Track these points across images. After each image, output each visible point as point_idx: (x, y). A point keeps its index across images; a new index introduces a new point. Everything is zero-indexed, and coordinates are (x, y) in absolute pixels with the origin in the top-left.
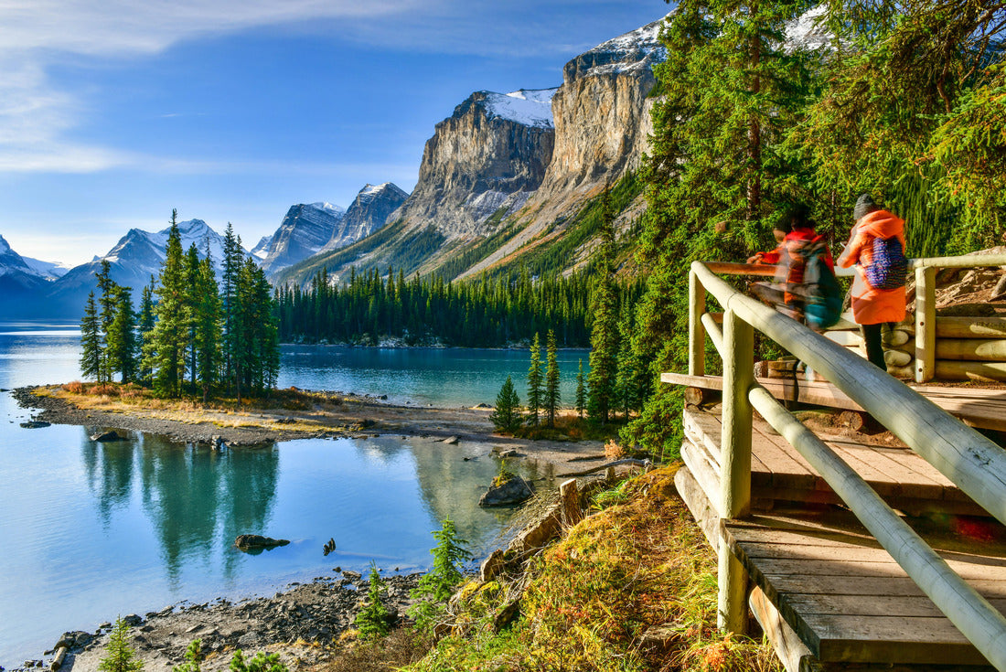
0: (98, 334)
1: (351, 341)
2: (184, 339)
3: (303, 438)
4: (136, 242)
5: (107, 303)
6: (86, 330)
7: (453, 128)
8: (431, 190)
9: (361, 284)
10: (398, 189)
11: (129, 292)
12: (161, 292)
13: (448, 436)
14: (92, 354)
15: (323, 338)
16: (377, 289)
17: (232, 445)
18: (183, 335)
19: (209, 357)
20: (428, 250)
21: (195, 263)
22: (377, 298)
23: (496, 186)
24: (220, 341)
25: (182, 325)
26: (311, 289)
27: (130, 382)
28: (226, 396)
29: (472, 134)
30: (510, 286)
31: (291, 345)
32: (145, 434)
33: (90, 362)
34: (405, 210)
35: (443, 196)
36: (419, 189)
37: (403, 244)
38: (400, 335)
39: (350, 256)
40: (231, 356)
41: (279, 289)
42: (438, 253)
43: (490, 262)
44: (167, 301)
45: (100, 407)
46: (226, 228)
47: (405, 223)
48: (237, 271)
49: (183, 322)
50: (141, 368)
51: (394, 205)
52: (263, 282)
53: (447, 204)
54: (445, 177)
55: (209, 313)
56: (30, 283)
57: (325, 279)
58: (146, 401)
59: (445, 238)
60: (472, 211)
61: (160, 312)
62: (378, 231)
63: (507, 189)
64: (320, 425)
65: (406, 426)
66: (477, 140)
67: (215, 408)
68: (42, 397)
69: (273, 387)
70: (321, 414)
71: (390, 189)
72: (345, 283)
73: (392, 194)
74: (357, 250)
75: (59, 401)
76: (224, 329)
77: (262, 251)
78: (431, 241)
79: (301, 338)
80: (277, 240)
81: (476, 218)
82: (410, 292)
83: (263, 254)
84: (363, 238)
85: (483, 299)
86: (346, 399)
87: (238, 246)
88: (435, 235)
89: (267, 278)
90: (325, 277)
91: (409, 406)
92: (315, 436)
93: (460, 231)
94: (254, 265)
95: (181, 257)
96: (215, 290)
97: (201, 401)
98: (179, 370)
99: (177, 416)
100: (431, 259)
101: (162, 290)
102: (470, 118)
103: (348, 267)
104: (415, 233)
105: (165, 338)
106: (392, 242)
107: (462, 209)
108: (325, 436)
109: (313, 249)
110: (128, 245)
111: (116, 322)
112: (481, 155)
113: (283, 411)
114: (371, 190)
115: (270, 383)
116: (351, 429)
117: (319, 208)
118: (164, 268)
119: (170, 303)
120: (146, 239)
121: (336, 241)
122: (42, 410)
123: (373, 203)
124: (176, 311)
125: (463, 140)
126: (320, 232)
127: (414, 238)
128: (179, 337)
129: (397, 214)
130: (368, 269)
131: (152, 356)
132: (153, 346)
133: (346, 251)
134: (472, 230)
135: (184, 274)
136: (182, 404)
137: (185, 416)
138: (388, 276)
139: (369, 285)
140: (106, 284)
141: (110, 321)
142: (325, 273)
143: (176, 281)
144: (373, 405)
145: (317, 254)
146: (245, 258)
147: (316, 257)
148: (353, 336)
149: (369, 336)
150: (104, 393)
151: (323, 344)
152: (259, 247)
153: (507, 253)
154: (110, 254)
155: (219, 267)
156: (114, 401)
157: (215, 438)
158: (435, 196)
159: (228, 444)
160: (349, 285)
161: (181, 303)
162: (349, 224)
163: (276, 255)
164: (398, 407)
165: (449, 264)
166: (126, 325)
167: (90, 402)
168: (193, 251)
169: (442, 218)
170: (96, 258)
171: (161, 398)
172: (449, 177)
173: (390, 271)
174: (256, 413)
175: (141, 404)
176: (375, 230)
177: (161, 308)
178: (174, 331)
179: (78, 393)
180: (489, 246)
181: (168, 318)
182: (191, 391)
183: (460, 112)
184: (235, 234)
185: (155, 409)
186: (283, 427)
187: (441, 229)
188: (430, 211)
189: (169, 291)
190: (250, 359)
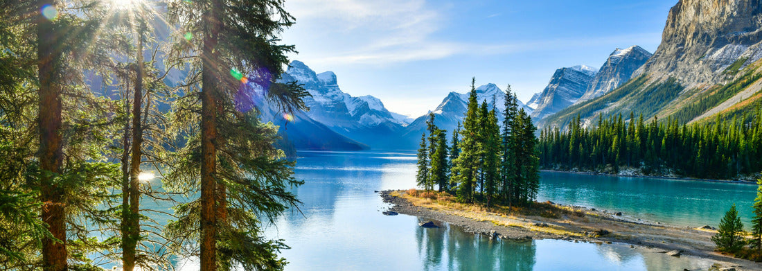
1: (597, 169)
2: (477, 165)
3: (552, 238)
4: (453, 100)
5: (432, 140)
6: (420, 157)
8: (672, 48)
9: (607, 126)
10: (642, 50)
11: (445, 133)
12: (463, 133)
13: (671, 249)
14: (423, 172)
15: (575, 167)
16: (620, 131)
17: (503, 238)
18: (476, 162)
19: (491, 178)
20: (666, 98)
21: (485, 113)
22: (619, 137)
23: (737, 40)
24: (499, 167)
25: (475, 155)
26: (568, 131)
27: (443, 191)
28: (502, 205)
30: (744, 127)
31: (551, 171)
32: (451, 225)
33: (422, 177)
34: (648, 66)
35: (683, 53)
36: (662, 48)
37: (645, 94)
38: (637, 166)
39: (600, 105)
40: (506, 177)
42: (676, 100)
43: (725, 107)
44: (467, 139)
45: (426, 205)
46: (507, 88)
47: (647, 77)
48: (513, 118)
49: (477, 153)
50: (450, 182)
51: (638, 63)
52: (531, 126)
53: (686, 60)
54: (686, 37)
55: (493, 148)
56: (394, 128)
57: (579, 123)
58: (452, 204)
59: (684, 88)
60: (711, 63)
61: (462, 146)
62: (624, 84)
63: (747, 42)
64: (566, 230)
65: (635, 238)
67: (494, 212)
68: (395, 197)
69: (534, 200)
70: (567, 222)
71: (636, 51)
72: (594, 126)
73: (637, 55)
74: (606, 100)
75: (403, 200)
76: (502, 158)
77: (534, 103)
78: (671, 90)
79: (559, 166)
80: (545, 96)
81: (714, 69)
82: (648, 132)
84: (611, 91)
85: (716, 138)
86: (588, 213)
87: (515, 100)
88: (674, 85)
89: (533, 123)
90: (579, 121)
91: (640, 222)
92: (561, 238)
93: (698, 81)
94: (525, 114)
95: (477, 110)
96: (497, 132)
97: (485, 206)
98: (473, 185)
99: (470, 215)
100: (670, 105)
101: (464, 131)
103: (598, 113)
104: (656, 85)
105: (464, 164)
106: (636, 93)
107: (701, 62)
108: (569, 238)
109: (571, 101)
110: (449, 103)
111: (437, 153)
112: (722, 15)
113: (540, 218)
114: (620, 53)
115: (532, 197)
116: (589, 235)
117: (577, 70)
118: (466, 117)
119: (469, 140)
120: (459, 98)
121: (589, 94)
122: (394, 205)
123: (621, 63)
124: (472, 146)
126: (577, 88)
127: (654, 89)
128: (474, 163)
129: (641, 71)
130: (614, 115)
131: (457, 175)
132: (457, 168)
133: (596, 101)
134: (710, 80)
135: (478, 121)
136: (473, 207)
137: (475, 215)
138: (629, 121)
139: (613, 128)
140: (432, 128)
141: (434, 151)
142: (579, 119)
143: (473, 126)
144: (609, 219)
145: (574, 104)
146: (519, 108)
147: (573, 107)
148: (599, 166)
149: (612, 166)
150: (429, 197)
151: (575, 171)
152: (532, 100)
153: (743, 98)
154: (437, 109)
155: (501, 116)
156: (434, 202)
157: (492, 232)
158: (676, 53)
159: (500, 237)
160: (597, 128)
161: (475, 140)
162: (600, 81)
163: (544, 106)
164: (630, 222)
165: (685, 109)
166: (442, 155)
167: (421, 202)
168: (485, 105)
169: (681, 71)
171: (461, 202)
172: (689, 36)
173: (632, 116)
174: (520, 217)
175: (449, 206)
176: (621, 84)
177: (463, 144)
178: (470, 159)
179: (414, 196)
180: (726, 92)
181: (467, 150)
182: (479, 199)
184: (513, 92)
185: (457, 209)
186: (538, 229)
187: (680, 80)
188: (670, 66)
189: (468, 133)
190: (519, 180)
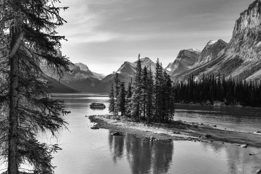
0: (114, 98)
1: (202, 103)
2: (142, 101)
3: (183, 140)
4: (126, 66)
5: (117, 88)
6: (110, 97)
7: (248, 14)
8: (237, 41)
9: (207, 80)
10: (223, 41)
11: (124, 84)
12: (134, 84)
13: (243, 144)
14: (112, 105)
15: (191, 102)
16: (213, 82)
17: (157, 140)
18: (141, 99)
20: (235, 66)
21: (146, 73)
22: (213, 86)
24: (154, 102)
25: (141, 96)
26: (187, 83)
27: (124, 115)
28: (156, 122)
29: (257, 16)
31: (179, 104)
33: (112, 108)
35: (243, 43)
36: (232, 41)
37: (225, 64)
38: (222, 101)
39: (203, 70)
40: (157, 107)
41: (175, 83)
42: (240, 67)
44: (136, 87)
45: (114, 123)
46: (157, 60)
47: (226, 55)
48: (160, 76)
49: (141, 94)
50: (127, 111)
51: (221, 48)
52: (170, 80)
53: (244, 47)
54: (244, 35)
55: (150, 91)
56: (94, 81)
58: (129, 122)
59: (243, 61)
60: (256, 49)
61: (134, 91)
62: (214, 59)
64: (189, 135)
65: (224, 138)
66: (259, 18)
67: (151, 126)
68: (97, 119)
69: (172, 120)
70: (190, 131)
71: (220, 42)
72: (200, 80)
73: (220, 44)
74: (206, 67)
75: (102, 121)
76: (155, 97)
77: (169, 68)
78: (238, 62)
80: (175, 64)
81: (258, 52)
82: (227, 83)
83: (169, 70)
84: (208, 62)
86: (200, 126)
87: (161, 66)
88: (239, 60)
89: (171, 79)
90: (193, 78)
91: (226, 130)
92: (187, 140)
93: (250, 58)
94: (166, 74)
95: (141, 71)
96: (152, 83)
97: (147, 123)
98: (139, 112)
99: (139, 128)
100: (237, 70)
101: (135, 83)
102: (256, 9)
103: (202, 74)
104: (230, 59)
105: (135, 101)
106: (220, 63)
107: (251, 48)
108: (191, 139)
109: (188, 67)
110: (124, 67)
111: (120, 94)
113: (176, 129)
114: (212, 42)
115: (171, 118)
116: (201, 138)
117: (191, 51)
118: (135, 75)
119: (137, 88)
120: (130, 65)
121: (197, 64)
122: (97, 123)
123: (213, 48)
124: (139, 91)
125: (252, 19)
126: (191, 60)
127: (229, 61)
129: (222, 52)
130: (210, 75)
131: (131, 106)
132: (131, 103)
133: (201, 67)
134: (256, 57)
135: (142, 77)
136: (140, 124)
137: (141, 128)
138: (218, 77)
139: (210, 81)
140: (117, 81)
141: (118, 94)
142: (193, 76)
143: (139, 80)
144: (210, 129)
145: (190, 69)
146: (163, 71)
147: (189, 70)
148: (203, 101)
149: (210, 101)
150: (116, 119)
151: (191, 104)
152: (168, 67)
154: (118, 71)
155: (154, 75)
156: (119, 122)
157: (151, 137)
158: (239, 43)
159: (156, 140)
160: (202, 81)
161: (141, 88)
162: (202, 57)
163: (174, 70)
164: (221, 130)
165: (245, 72)
167: (111, 121)
168: (145, 69)
169: (242, 52)
170: (114, 72)
171: (133, 122)
172: (245, 35)
173: (219, 75)
174: (166, 129)
175: (127, 123)
176: (213, 59)
177: (134, 90)
178: (138, 98)
179: (107, 118)
181: (136, 93)
182: (143, 120)
183: (251, 7)
184: (160, 62)
185: (131, 125)
186: (176, 135)
187: (241, 57)
188: (237, 50)
189: (137, 84)
190: (164, 109)
